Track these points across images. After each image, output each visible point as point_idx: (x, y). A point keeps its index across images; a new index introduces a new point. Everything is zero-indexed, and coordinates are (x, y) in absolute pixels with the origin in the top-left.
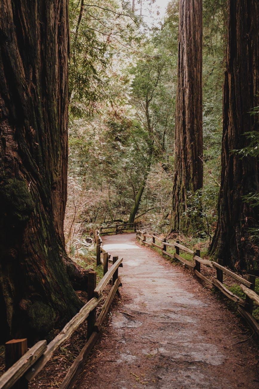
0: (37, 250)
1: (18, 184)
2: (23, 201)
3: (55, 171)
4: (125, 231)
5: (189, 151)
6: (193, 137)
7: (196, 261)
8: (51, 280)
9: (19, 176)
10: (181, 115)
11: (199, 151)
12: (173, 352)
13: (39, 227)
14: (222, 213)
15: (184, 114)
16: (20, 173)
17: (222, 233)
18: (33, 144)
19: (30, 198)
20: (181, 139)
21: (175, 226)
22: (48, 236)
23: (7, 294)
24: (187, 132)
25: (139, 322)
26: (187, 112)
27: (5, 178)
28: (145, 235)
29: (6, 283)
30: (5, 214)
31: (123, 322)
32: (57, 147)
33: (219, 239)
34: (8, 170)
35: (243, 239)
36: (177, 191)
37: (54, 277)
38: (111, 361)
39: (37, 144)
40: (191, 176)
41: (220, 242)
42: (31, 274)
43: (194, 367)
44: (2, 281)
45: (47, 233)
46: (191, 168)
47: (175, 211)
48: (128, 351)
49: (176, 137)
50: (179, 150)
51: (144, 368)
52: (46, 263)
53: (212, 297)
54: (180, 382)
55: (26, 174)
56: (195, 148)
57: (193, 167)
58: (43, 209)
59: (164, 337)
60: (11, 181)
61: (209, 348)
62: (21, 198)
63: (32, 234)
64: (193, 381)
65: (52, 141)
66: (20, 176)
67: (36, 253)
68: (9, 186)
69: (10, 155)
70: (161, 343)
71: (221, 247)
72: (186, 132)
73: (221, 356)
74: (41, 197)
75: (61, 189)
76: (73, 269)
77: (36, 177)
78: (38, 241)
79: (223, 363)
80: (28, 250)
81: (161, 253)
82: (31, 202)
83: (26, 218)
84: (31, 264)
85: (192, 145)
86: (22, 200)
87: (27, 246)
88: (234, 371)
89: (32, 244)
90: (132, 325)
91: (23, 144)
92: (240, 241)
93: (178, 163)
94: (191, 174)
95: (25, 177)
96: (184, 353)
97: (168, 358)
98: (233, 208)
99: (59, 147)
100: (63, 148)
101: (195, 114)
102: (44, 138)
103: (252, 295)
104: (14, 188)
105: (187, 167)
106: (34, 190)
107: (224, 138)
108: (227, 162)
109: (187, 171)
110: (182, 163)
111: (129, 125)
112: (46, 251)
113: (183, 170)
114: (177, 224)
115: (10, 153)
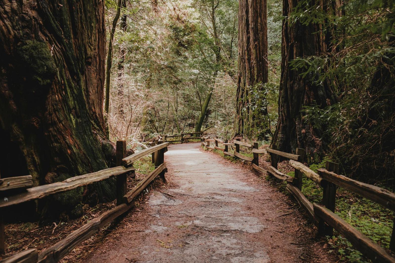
0: (61, 119)
1: (37, 46)
2: (44, 63)
3: (89, 45)
4: (192, 140)
5: (253, 51)
6: (257, 37)
7: (254, 153)
8: (78, 151)
9: (39, 37)
10: (244, 13)
11: (263, 51)
12: (208, 224)
13: (64, 95)
14: (282, 105)
15: (247, 12)
16: (40, 34)
17: (282, 127)
18: (56, 5)
19: (51, 61)
20: (244, 39)
21: (239, 130)
22: (75, 106)
23: (33, 168)
24: (251, 32)
25: (180, 201)
26: (250, 10)
27: (23, 39)
28: (208, 140)
29: (30, 156)
30: (25, 79)
31: (161, 200)
32: (90, 18)
33: (279, 133)
34: (26, 30)
35: (303, 131)
36: (240, 94)
37: (82, 149)
38: (139, 231)
39: (61, 5)
40: (256, 77)
41: (280, 135)
42: (56, 144)
43: (228, 234)
44: (26, 153)
45: (74, 103)
46: (256, 69)
47: (239, 115)
48: (160, 224)
49: (239, 37)
50: (243, 51)
51: (173, 236)
52: (72, 133)
53: (265, 184)
54: (209, 246)
55: (48, 37)
56: (259, 48)
57: (257, 68)
58: (69, 77)
59: (203, 212)
60: (29, 42)
61: (249, 220)
62: (42, 61)
63: (56, 101)
64: (223, 245)
65: (85, 11)
66: (41, 38)
67: (60, 122)
68: (27, 47)
69: (27, 14)
70: (198, 217)
71: (281, 140)
72: (249, 32)
73: (260, 226)
74: (66, 63)
75: (98, 66)
76: (110, 149)
77: (60, 41)
78: (64, 110)
79: (262, 231)
80: (51, 119)
81: (223, 155)
82: (52, 64)
83: (47, 82)
84: (55, 134)
85: (256, 45)
86: (42, 62)
87: (51, 115)
88: (271, 237)
89: (56, 112)
90: (171, 202)
91: (43, 3)
92: (301, 133)
93: (242, 64)
94: (255, 76)
95: (47, 40)
96: (220, 224)
97: (202, 228)
98: (293, 99)
99: (93, 18)
100: (98, 21)
101: (259, 13)
102: (75, 7)
103: (298, 165)
104: (33, 49)
105: (251, 68)
106: (58, 54)
107: (284, 26)
108: (287, 52)
109: (251, 72)
110: (246, 64)
111: (193, 29)
112: (74, 122)
113: (247, 72)
114: (241, 127)
115: (27, 11)
